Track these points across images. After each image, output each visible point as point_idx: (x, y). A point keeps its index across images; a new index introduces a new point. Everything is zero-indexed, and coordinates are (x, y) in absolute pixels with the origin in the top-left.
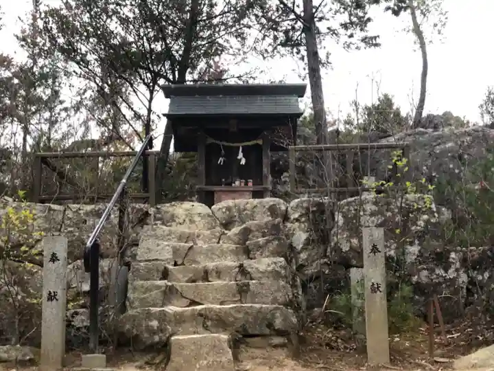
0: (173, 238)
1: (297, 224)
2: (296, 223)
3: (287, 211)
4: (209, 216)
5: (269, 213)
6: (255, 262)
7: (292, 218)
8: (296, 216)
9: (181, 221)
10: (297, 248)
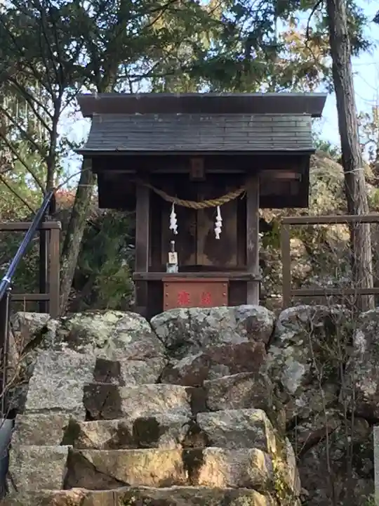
0: (86, 372)
1: (291, 349)
2: (289, 348)
3: (274, 327)
4: (147, 334)
5: (245, 331)
6: (215, 417)
7: (283, 338)
8: (290, 335)
9: (100, 342)
10: (289, 387)
